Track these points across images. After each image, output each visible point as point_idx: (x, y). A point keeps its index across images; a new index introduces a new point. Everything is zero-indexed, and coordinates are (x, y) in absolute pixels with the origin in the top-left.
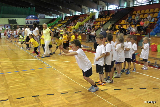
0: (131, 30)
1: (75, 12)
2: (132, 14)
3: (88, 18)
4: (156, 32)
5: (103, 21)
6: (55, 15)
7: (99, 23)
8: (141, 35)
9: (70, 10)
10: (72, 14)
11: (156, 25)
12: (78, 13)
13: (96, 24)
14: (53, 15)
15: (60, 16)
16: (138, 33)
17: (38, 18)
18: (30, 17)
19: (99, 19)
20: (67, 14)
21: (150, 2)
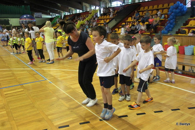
0: (140, 28)
1: (75, 10)
2: (139, 11)
3: (90, 16)
4: (168, 30)
5: (107, 19)
6: (53, 14)
8: (151, 33)
9: (70, 8)
11: (168, 22)
12: (78, 11)
13: (100, 23)
14: (51, 14)
15: (59, 15)
16: (147, 31)
17: (35, 17)
18: (25, 16)
19: (103, 16)
20: (67, 13)
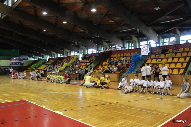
1: (57, 54)
5: (87, 63)
7: (83, 64)
8: (120, 72)
9: (52, 52)
10: (54, 57)
11: (130, 65)
14: (34, 56)
16: (118, 71)
20: (49, 56)
21: (122, 47)
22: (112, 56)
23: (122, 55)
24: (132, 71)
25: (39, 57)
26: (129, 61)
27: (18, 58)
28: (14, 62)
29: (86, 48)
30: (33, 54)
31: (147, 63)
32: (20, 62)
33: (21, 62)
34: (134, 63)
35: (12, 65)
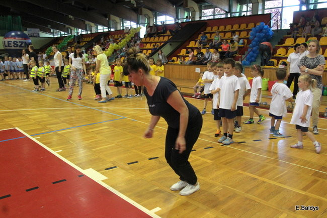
4: (250, 60)
7: (148, 46)
9: (87, 22)
10: (91, 31)
11: (249, 50)
14: (52, 31)
18: (13, 34)
21: (227, 13)
22: (208, 29)
23: (229, 27)
24: (251, 62)
25: (62, 33)
26: (246, 41)
27: (19, 33)
28: (13, 40)
29: (154, 13)
30: (49, 26)
31: (284, 45)
32: (24, 41)
33: (27, 41)
34: (257, 45)
35: (9, 46)
